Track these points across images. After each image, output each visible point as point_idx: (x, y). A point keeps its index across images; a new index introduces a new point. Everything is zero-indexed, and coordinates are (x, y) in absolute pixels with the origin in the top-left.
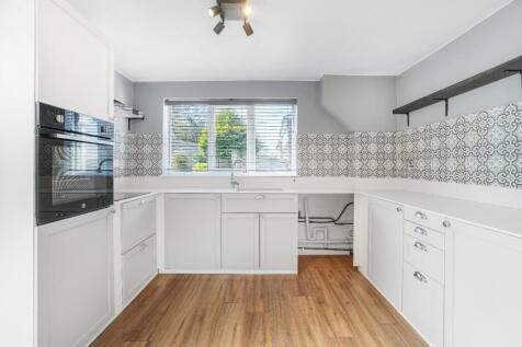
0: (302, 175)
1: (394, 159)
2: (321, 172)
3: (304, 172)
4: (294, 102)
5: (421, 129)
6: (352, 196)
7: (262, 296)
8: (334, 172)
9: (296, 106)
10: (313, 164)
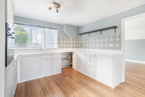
0: (59, 48)
1: (78, 44)
2: (63, 47)
3: (59, 47)
4: (56, 29)
5: (84, 38)
6: (72, 52)
7: (57, 79)
8: (66, 47)
9: (57, 30)
10: (61, 45)
